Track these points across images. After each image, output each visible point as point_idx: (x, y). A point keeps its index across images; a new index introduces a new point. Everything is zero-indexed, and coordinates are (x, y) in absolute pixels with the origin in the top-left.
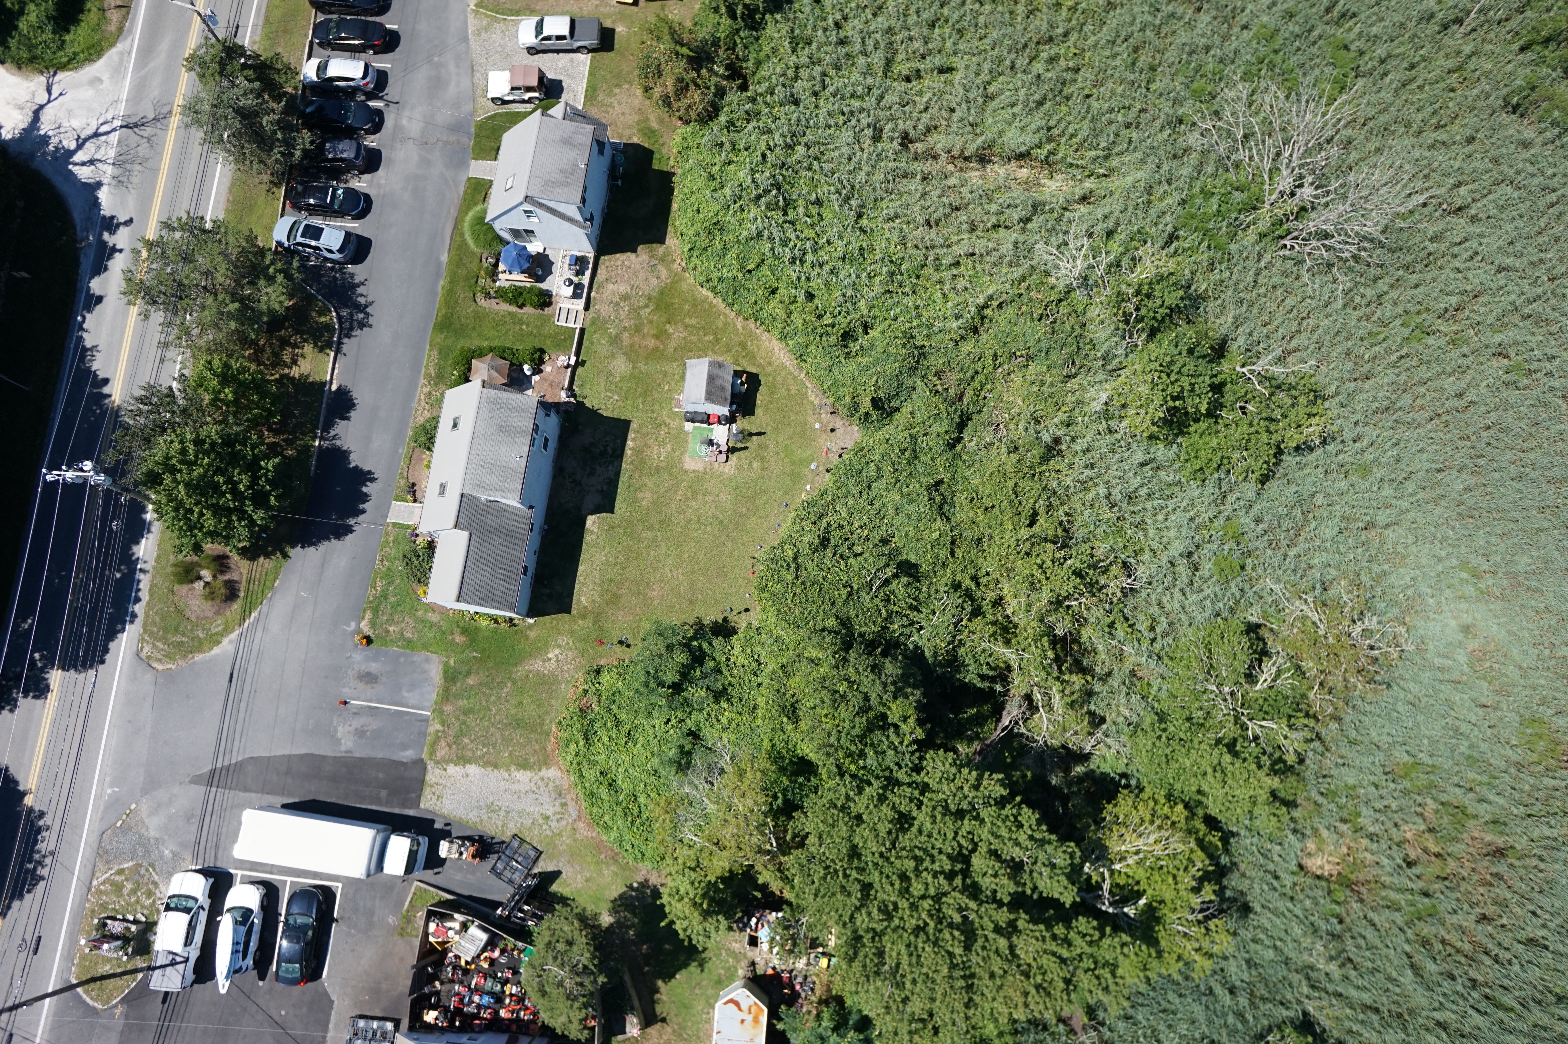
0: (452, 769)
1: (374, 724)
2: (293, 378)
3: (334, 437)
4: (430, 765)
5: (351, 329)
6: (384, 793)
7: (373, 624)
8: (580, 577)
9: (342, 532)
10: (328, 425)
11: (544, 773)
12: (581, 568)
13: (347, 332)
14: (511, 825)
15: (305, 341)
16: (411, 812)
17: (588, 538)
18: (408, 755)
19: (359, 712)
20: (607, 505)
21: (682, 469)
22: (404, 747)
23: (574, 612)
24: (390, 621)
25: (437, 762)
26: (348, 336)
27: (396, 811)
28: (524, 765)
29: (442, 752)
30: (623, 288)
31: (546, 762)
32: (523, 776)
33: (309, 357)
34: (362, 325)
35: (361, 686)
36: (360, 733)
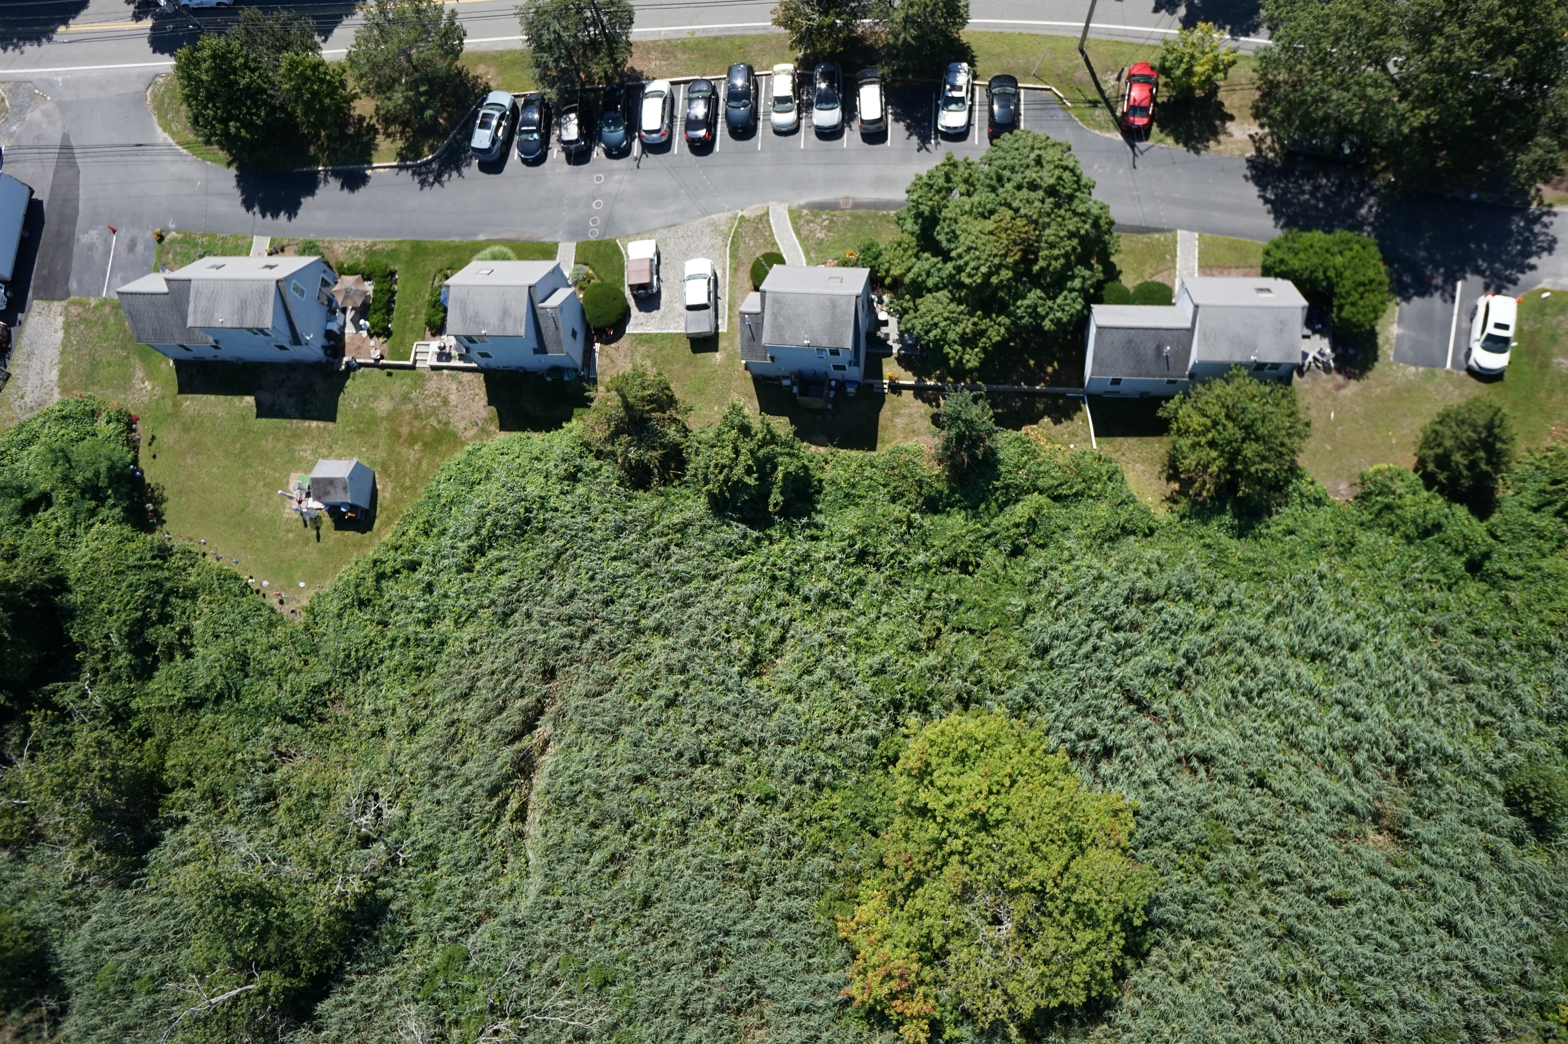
0: (61, 320)
1: (97, 256)
2: (374, 138)
3: (326, 181)
4: (64, 303)
5: (420, 174)
6: (45, 272)
7: (173, 241)
8: (205, 397)
9: (248, 204)
10: (336, 174)
11: (57, 390)
12: (212, 397)
13: (417, 171)
14: (18, 371)
15: (407, 140)
16: (30, 294)
17: (236, 399)
18: (73, 285)
19: (107, 244)
20: (263, 411)
21: (291, 471)
22: (80, 282)
23: (179, 397)
24: (176, 254)
25: (66, 308)
26: (414, 174)
27: (32, 284)
28: (62, 374)
29: (73, 310)
30: (453, 398)
31: (64, 390)
32: (54, 374)
33: (393, 146)
34: (423, 183)
35: (127, 241)
36: (91, 247)
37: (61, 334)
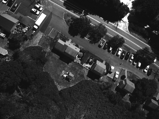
1: (50, 30)
4: (43, 33)
6: (42, 28)
7: (60, 33)
22: (46, 32)
30: (85, 72)
32: (38, 42)
35: (54, 30)
37: (41, 37)
